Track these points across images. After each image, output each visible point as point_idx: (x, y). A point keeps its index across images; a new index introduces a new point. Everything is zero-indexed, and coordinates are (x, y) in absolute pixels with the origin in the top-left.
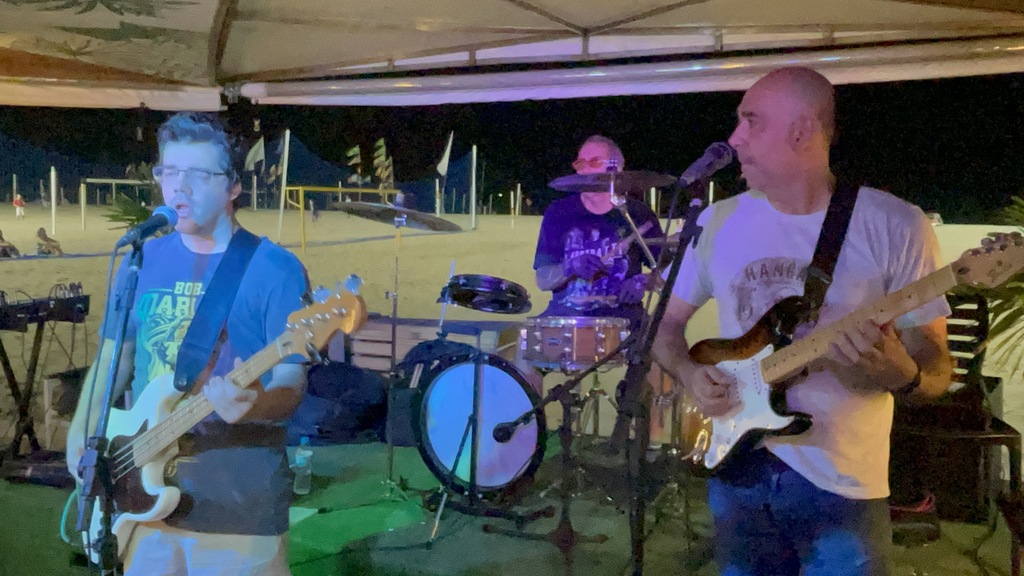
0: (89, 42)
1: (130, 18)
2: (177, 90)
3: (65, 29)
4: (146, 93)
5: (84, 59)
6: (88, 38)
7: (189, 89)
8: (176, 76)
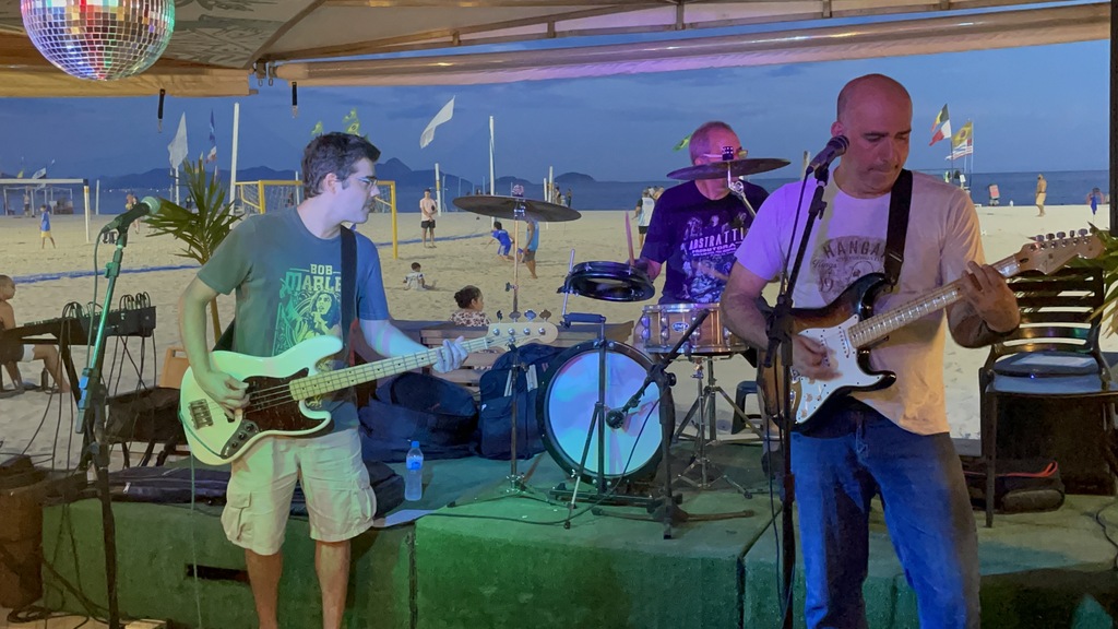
2: (203, 73)
4: (166, 78)
7: (215, 71)
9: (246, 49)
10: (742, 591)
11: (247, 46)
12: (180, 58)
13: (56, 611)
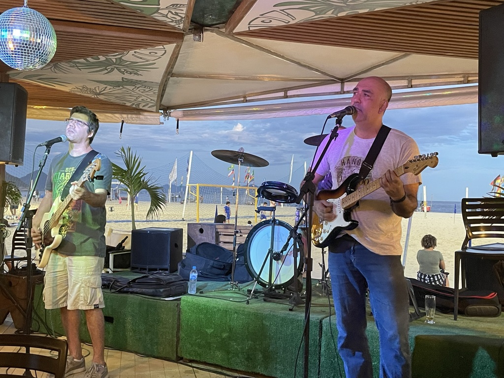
0: (106, 88)
1: (127, 76)
2: (140, 114)
3: (97, 81)
4: (125, 116)
5: (101, 97)
6: (106, 86)
7: (146, 114)
8: (141, 107)
9: (151, 100)
10: (321, 337)
11: (152, 98)
12: (127, 104)
13: (35, 332)
